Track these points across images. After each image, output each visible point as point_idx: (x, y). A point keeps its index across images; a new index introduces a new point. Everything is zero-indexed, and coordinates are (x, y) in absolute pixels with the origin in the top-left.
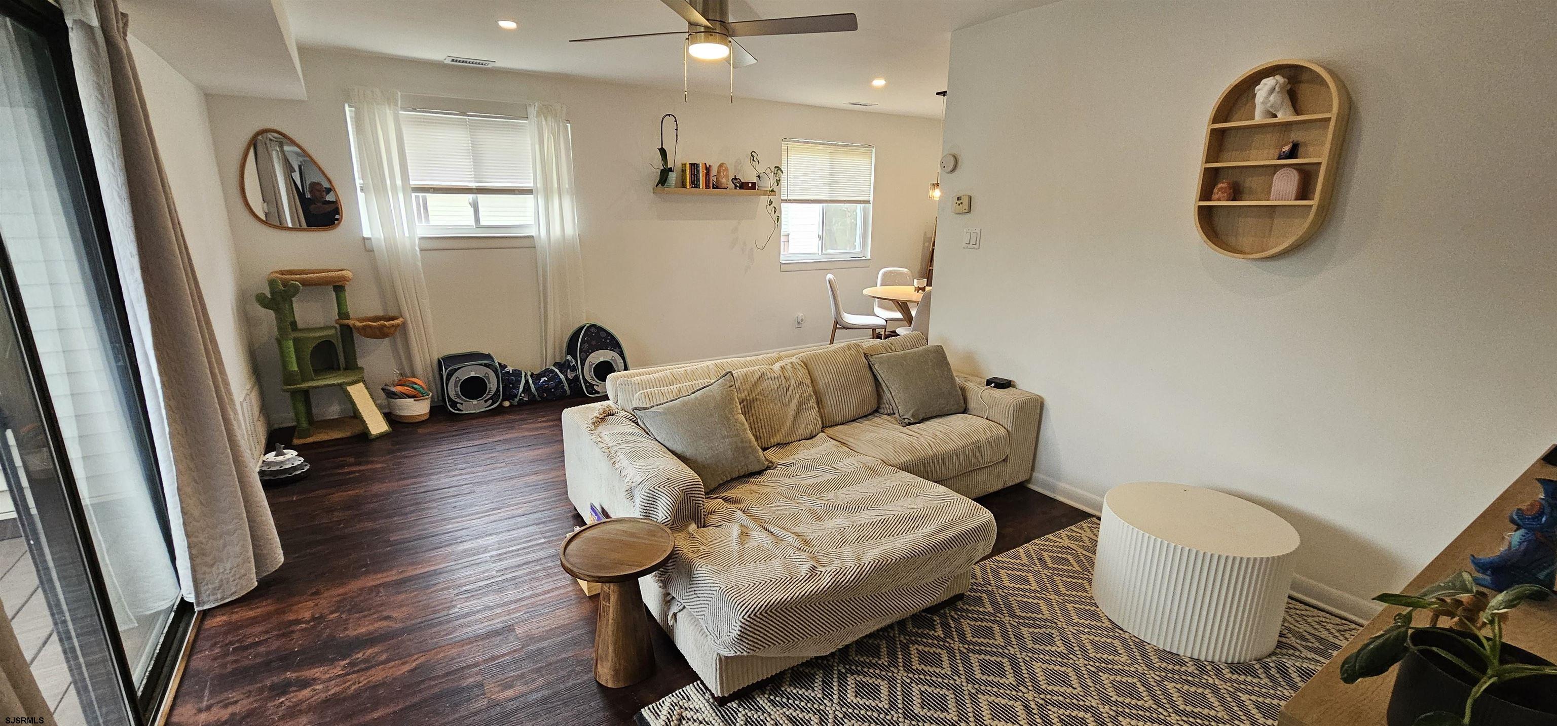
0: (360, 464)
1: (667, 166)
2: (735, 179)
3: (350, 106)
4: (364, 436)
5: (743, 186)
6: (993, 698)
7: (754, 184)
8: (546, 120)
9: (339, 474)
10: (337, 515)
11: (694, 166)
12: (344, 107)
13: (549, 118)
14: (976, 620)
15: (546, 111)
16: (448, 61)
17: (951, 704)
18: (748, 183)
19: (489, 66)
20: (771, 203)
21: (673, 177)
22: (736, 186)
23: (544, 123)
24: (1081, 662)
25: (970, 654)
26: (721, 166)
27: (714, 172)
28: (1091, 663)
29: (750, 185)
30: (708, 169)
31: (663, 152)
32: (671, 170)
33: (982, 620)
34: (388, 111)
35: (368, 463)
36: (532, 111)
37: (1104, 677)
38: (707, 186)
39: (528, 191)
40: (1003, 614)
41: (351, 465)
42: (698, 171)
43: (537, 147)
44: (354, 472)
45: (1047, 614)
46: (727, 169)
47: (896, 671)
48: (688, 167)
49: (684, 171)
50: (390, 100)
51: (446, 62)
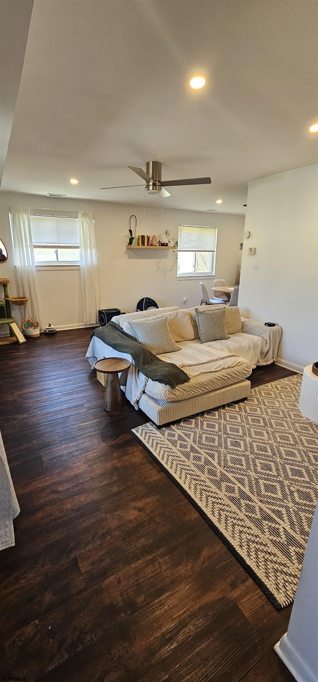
0: (17, 352)
1: (132, 236)
2: (159, 242)
3: (10, 214)
4: (17, 342)
5: (163, 245)
6: (256, 429)
7: (167, 244)
8: (85, 218)
9: (12, 355)
10: (13, 369)
11: (143, 237)
12: (9, 214)
13: (86, 218)
14: (251, 406)
15: (85, 215)
16: (48, 195)
17: (241, 431)
18: (164, 243)
19: (64, 197)
20: (174, 252)
21: (134, 242)
22: (160, 245)
23: (84, 219)
24: (289, 420)
25: (248, 416)
26: (154, 236)
27: (151, 239)
28: (292, 420)
29: (165, 244)
30: (148, 238)
31: (131, 231)
32: (133, 238)
33: (253, 406)
34: (25, 216)
35: (20, 352)
36: (80, 215)
37: (296, 424)
38: (148, 245)
39: (78, 247)
40: (261, 405)
41: (14, 353)
42: (145, 239)
43: (81, 229)
44: (16, 355)
45: (278, 405)
46: (156, 238)
47: (221, 421)
48: (140, 237)
49: (139, 239)
50: (26, 211)
51: (47, 196)
